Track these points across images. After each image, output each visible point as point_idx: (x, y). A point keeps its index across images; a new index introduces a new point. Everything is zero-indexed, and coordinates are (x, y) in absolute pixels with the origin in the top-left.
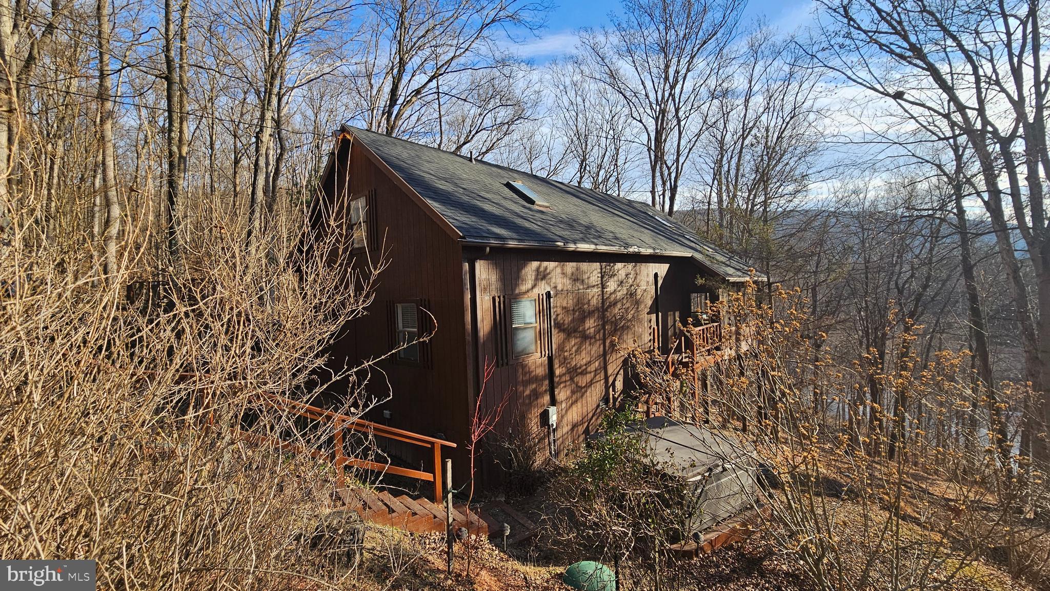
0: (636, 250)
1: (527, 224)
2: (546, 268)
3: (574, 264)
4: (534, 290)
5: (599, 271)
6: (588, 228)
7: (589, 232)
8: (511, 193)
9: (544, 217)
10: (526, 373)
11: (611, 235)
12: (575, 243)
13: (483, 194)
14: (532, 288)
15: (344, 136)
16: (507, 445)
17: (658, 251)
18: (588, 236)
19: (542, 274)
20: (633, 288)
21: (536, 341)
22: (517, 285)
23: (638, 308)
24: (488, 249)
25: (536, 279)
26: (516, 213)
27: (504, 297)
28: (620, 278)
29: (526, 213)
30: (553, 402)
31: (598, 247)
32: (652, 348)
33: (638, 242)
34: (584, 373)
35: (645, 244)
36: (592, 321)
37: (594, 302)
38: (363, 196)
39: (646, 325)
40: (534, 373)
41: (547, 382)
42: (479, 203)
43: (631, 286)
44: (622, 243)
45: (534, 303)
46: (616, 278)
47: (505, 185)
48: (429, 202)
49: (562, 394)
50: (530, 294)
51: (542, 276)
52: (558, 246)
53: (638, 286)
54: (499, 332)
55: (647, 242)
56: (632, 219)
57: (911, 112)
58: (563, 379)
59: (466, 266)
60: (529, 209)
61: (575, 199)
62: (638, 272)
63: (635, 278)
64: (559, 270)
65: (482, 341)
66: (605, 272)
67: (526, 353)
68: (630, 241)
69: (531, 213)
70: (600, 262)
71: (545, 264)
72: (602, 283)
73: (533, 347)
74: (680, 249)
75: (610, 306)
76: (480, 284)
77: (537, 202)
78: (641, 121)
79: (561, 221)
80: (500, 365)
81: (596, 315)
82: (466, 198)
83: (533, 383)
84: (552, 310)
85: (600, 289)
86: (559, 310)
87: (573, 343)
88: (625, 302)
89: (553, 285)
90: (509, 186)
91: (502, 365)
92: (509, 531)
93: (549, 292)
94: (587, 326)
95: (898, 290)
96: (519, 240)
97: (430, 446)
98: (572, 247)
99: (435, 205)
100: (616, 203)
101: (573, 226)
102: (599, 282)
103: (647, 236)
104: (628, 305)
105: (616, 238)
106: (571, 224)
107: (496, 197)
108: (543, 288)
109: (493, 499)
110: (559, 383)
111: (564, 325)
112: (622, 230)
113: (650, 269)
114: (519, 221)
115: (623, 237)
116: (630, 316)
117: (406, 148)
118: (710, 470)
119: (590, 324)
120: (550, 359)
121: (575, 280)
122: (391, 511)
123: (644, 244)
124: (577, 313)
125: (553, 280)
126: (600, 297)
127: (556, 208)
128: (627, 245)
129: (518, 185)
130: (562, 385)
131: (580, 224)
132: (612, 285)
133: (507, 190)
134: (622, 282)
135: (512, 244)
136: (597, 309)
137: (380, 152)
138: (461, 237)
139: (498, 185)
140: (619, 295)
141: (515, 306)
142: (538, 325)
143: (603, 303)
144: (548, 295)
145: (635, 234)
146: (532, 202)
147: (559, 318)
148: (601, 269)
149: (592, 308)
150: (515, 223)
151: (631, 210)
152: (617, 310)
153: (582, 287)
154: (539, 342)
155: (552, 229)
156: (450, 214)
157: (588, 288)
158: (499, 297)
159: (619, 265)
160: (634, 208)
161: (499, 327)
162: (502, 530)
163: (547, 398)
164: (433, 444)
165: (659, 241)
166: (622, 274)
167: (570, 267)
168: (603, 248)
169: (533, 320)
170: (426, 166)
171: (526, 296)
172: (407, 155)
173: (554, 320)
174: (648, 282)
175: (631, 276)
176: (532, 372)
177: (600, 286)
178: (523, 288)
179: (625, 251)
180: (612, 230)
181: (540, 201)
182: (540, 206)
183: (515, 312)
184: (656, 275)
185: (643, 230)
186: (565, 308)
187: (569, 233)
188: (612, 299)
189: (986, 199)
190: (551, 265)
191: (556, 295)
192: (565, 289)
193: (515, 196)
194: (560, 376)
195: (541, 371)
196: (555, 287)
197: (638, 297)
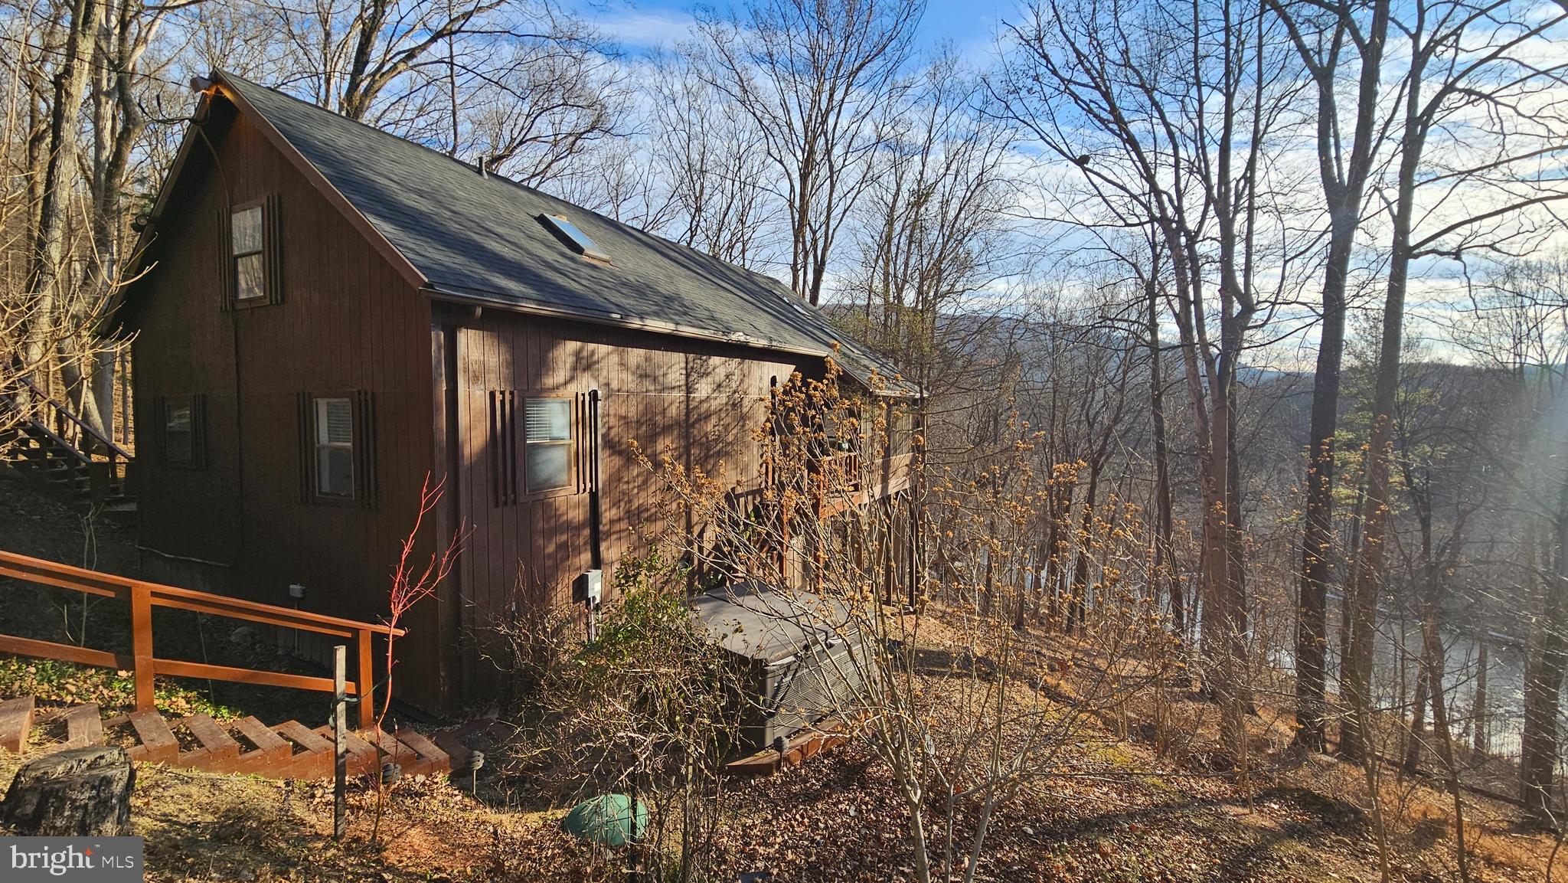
0: (742, 339)
1: (561, 280)
2: (593, 353)
3: (642, 351)
4: (569, 386)
5: (683, 365)
6: (669, 299)
7: (668, 305)
8: (545, 232)
9: (594, 274)
10: (550, 518)
11: (707, 313)
12: (642, 318)
13: (490, 225)
14: (566, 383)
15: (218, 91)
16: (503, 630)
17: (774, 344)
18: (667, 310)
19: (584, 362)
20: (737, 395)
21: (570, 468)
22: (539, 376)
23: (743, 426)
24: (479, 311)
25: (574, 369)
26: (545, 262)
27: (512, 393)
28: (717, 379)
29: (565, 265)
30: (597, 563)
31: (680, 328)
32: (763, 486)
33: (748, 329)
34: (652, 519)
35: (757, 332)
36: (668, 441)
37: (673, 411)
38: (257, 206)
39: (755, 452)
40: (565, 518)
41: (587, 532)
42: (476, 237)
43: (735, 392)
44: (720, 327)
45: (567, 407)
46: (709, 379)
47: (535, 218)
48: (372, 220)
49: (613, 551)
50: (561, 392)
51: (584, 365)
52: (614, 320)
53: (745, 393)
54: (500, 450)
55: (762, 329)
56: (747, 297)
57: (1101, 189)
58: (617, 527)
59: (438, 337)
60: (572, 260)
61: (659, 257)
62: (746, 372)
63: (742, 381)
64: (615, 358)
65: (467, 462)
66: (692, 368)
67: (550, 485)
68: (734, 325)
69: (573, 265)
70: (685, 352)
71: (592, 346)
72: (687, 385)
73: (564, 477)
74: (811, 345)
75: (698, 420)
76: (466, 370)
77: (587, 251)
78: (781, 162)
79: (624, 284)
80: (501, 503)
81: (676, 433)
82: (454, 227)
83: (562, 533)
84: (599, 420)
85: (683, 393)
86: (613, 421)
87: (635, 473)
88: (723, 415)
89: (602, 380)
90: (542, 220)
91: (505, 503)
92: (482, 762)
93: (595, 392)
94: (660, 447)
95: (1089, 422)
96: (539, 302)
97: (349, 635)
98: (635, 323)
99: (385, 229)
100: (728, 273)
101: (645, 294)
102: (683, 382)
103: (764, 322)
104: (728, 420)
105: (713, 319)
106: (641, 290)
107: (513, 232)
108: (586, 384)
109: (478, 718)
110: (609, 534)
111: (620, 445)
112: (726, 309)
113: (765, 370)
114: (550, 275)
115: (724, 318)
116: (730, 438)
117: (349, 131)
118: (806, 648)
119: (666, 446)
120: (594, 497)
121: (641, 376)
122: (250, 746)
123: (756, 330)
124: (644, 428)
125: (605, 373)
126: (683, 406)
127: (620, 265)
128: (728, 331)
129: (561, 221)
130: (614, 537)
131: (657, 293)
132: (703, 389)
133: (538, 227)
134: (719, 386)
135: (528, 307)
136: (678, 423)
137: (289, 128)
138: (426, 285)
139: (524, 217)
140: (714, 405)
141: (532, 410)
142: (573, 442)
143: (687, 414)
144: (594, 395)
145: (746, 317)
146: (579, 250)
147: (613, 432)
148: (687, 363)
149: (668, 421)
150: (539, 276)
151: (749, 285)
152: (710, 427)
153: (653, 388)
154: (574, 469)
155: (606, 293)
156: (413, 246)
157: (663, 390)
158: (502, 393)
159: (716, 360)
160: (753, 283)
161: (500, 443)
162: (470, 761)
163: (586, 557)
164: (356, 631)
165: (782, 332)
166: (721, 373)
167: (636, 355)
168: (688, 331)
169: (566, 434)
170: (385, 166)
171: (554, 395)
172: (349, 143)
173: (603, 436)
174: (761, 389)
175: (735, 378)
176: (561, 515)
177: (684, 388)
178: (549, 382)
179: (724, 339)
180: (710, 307)
181: (593, 249)
182: (593, 258)
183: (532, 421)
184: (774, 381)
185: (761, 313)
186: (625, 418)
187: (632, 302)
188: (703, 410)
189: (1177, 311)
190: (603, 349)
191: (608, 397)
192: (625, 388)
193: (551, 237)
194: (612, 522)
195: (578, 515)
196: (608, 385)
197: (745, 410)
